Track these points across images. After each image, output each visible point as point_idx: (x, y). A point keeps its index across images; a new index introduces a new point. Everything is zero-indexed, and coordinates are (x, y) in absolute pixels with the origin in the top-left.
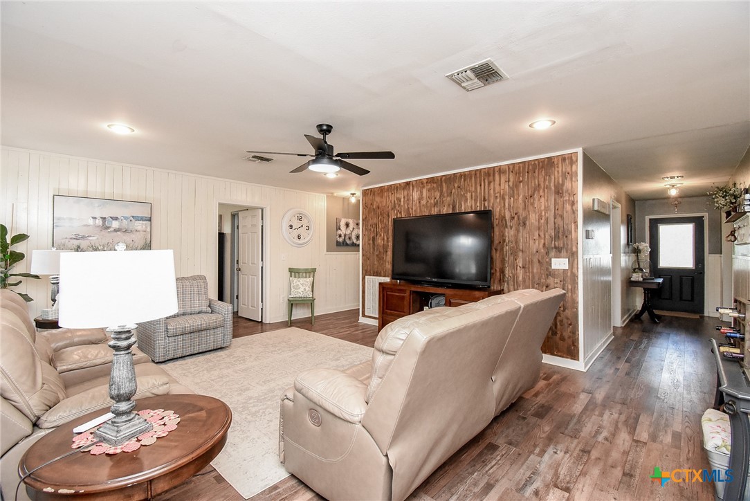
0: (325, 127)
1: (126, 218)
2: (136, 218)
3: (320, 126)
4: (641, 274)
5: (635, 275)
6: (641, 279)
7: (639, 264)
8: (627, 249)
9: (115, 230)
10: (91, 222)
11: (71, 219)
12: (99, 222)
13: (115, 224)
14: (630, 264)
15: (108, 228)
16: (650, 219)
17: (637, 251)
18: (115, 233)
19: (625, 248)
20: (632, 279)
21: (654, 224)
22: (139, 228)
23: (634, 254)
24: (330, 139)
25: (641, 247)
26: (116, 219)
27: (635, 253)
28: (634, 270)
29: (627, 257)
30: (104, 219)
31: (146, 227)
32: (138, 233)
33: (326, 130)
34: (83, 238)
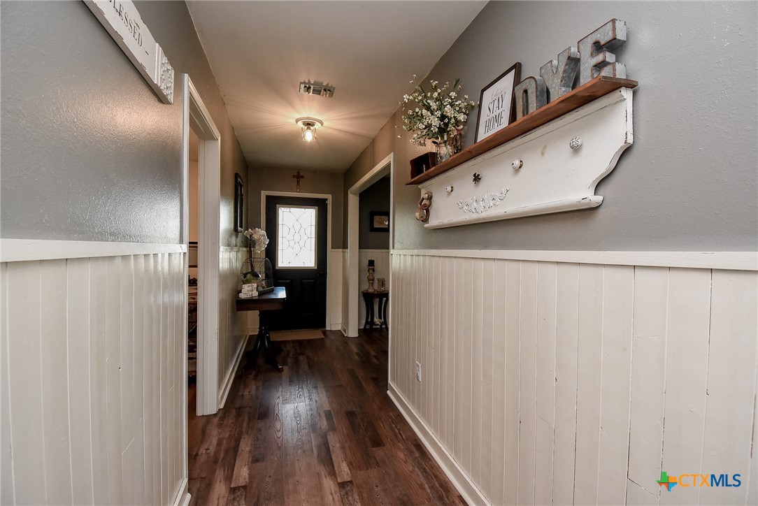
4: (255, 285)
5: (246, 288)
6: (255, 294)
7: (252, 266)
8: (233, 240)
14: (238, 265)
16: (267, 197)
17: (249, 244)
19: (231, 236)
20: (242, 296)
21: (273, 204)
23: (245, 249)
25: (255, 237)
27: (246, 247)
28: (245, 275)
29: (233, 255)
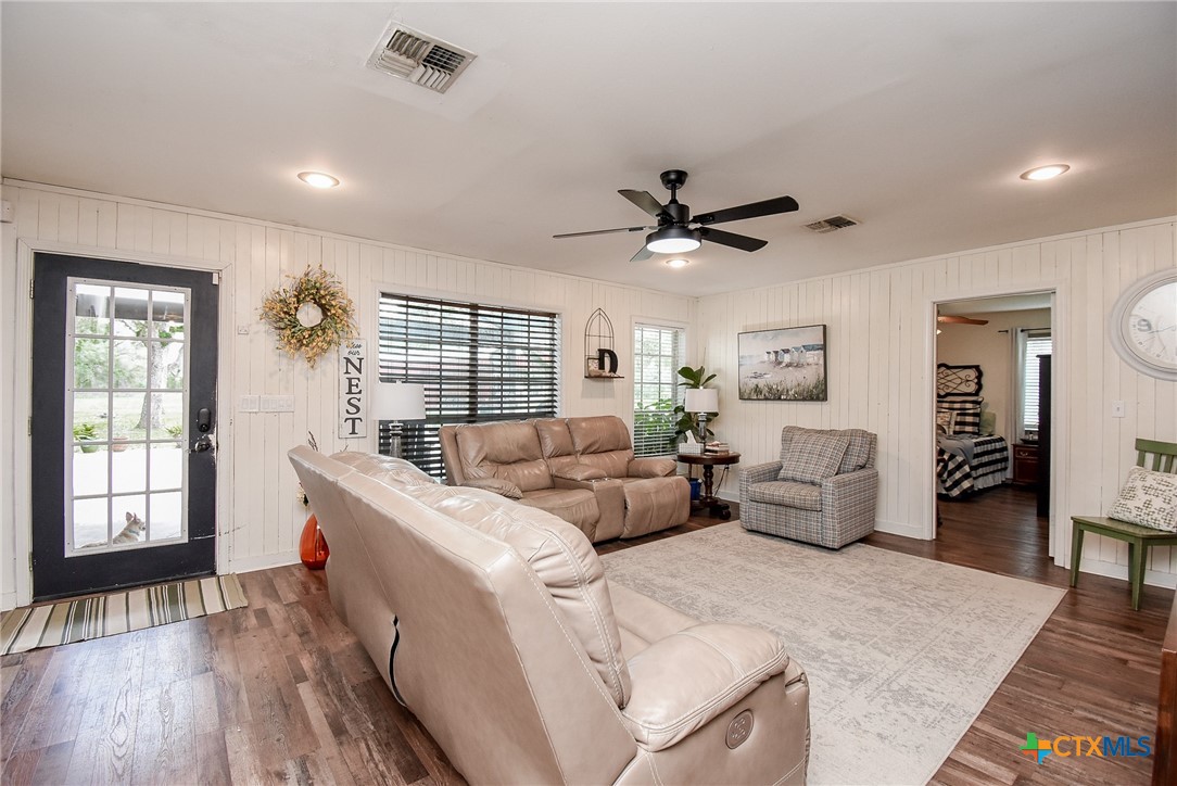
0: (673, 177)
1: (797, 349)
2: (807, 348)
3: (665, 176)
9: (788, 366)
10: (766, 357)
11: (751, 357)
12: (773, 357)
13: (787, 358)
15: (780, 363)
18: (787, 370)
22: (810, 361)
24: (683, 197)
26: (786, 351)
30: (776, 352)
31: (819, 359)
32: (809, 367)
33: (674, 179)
34: (761, 376)
